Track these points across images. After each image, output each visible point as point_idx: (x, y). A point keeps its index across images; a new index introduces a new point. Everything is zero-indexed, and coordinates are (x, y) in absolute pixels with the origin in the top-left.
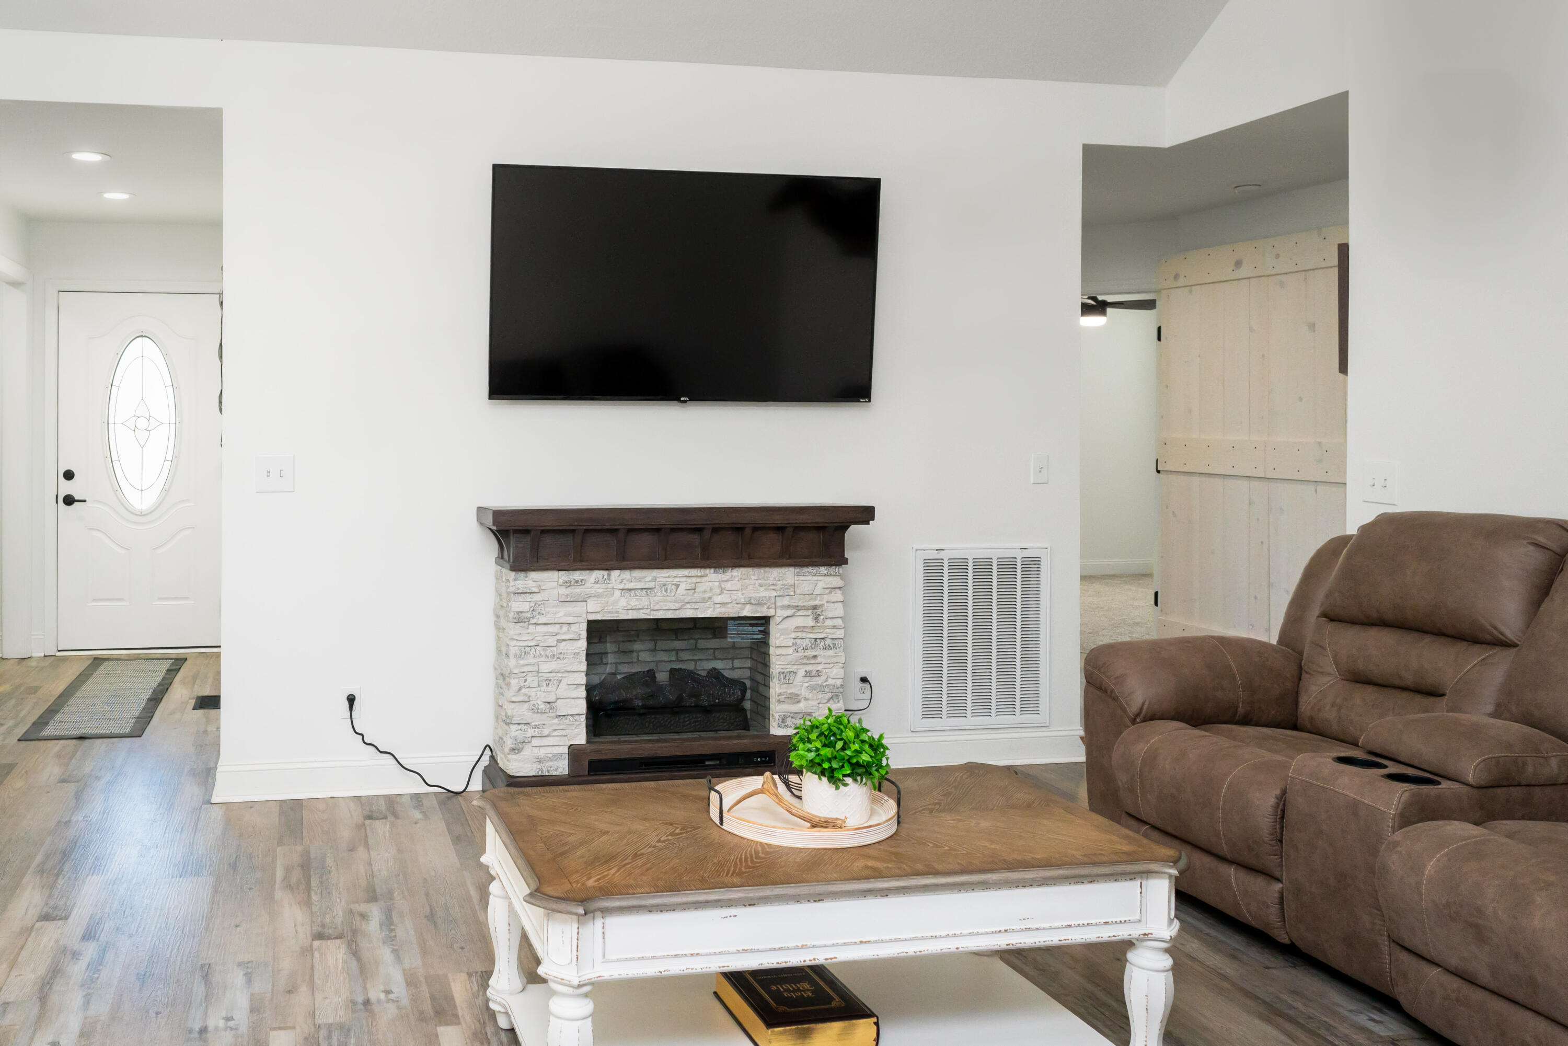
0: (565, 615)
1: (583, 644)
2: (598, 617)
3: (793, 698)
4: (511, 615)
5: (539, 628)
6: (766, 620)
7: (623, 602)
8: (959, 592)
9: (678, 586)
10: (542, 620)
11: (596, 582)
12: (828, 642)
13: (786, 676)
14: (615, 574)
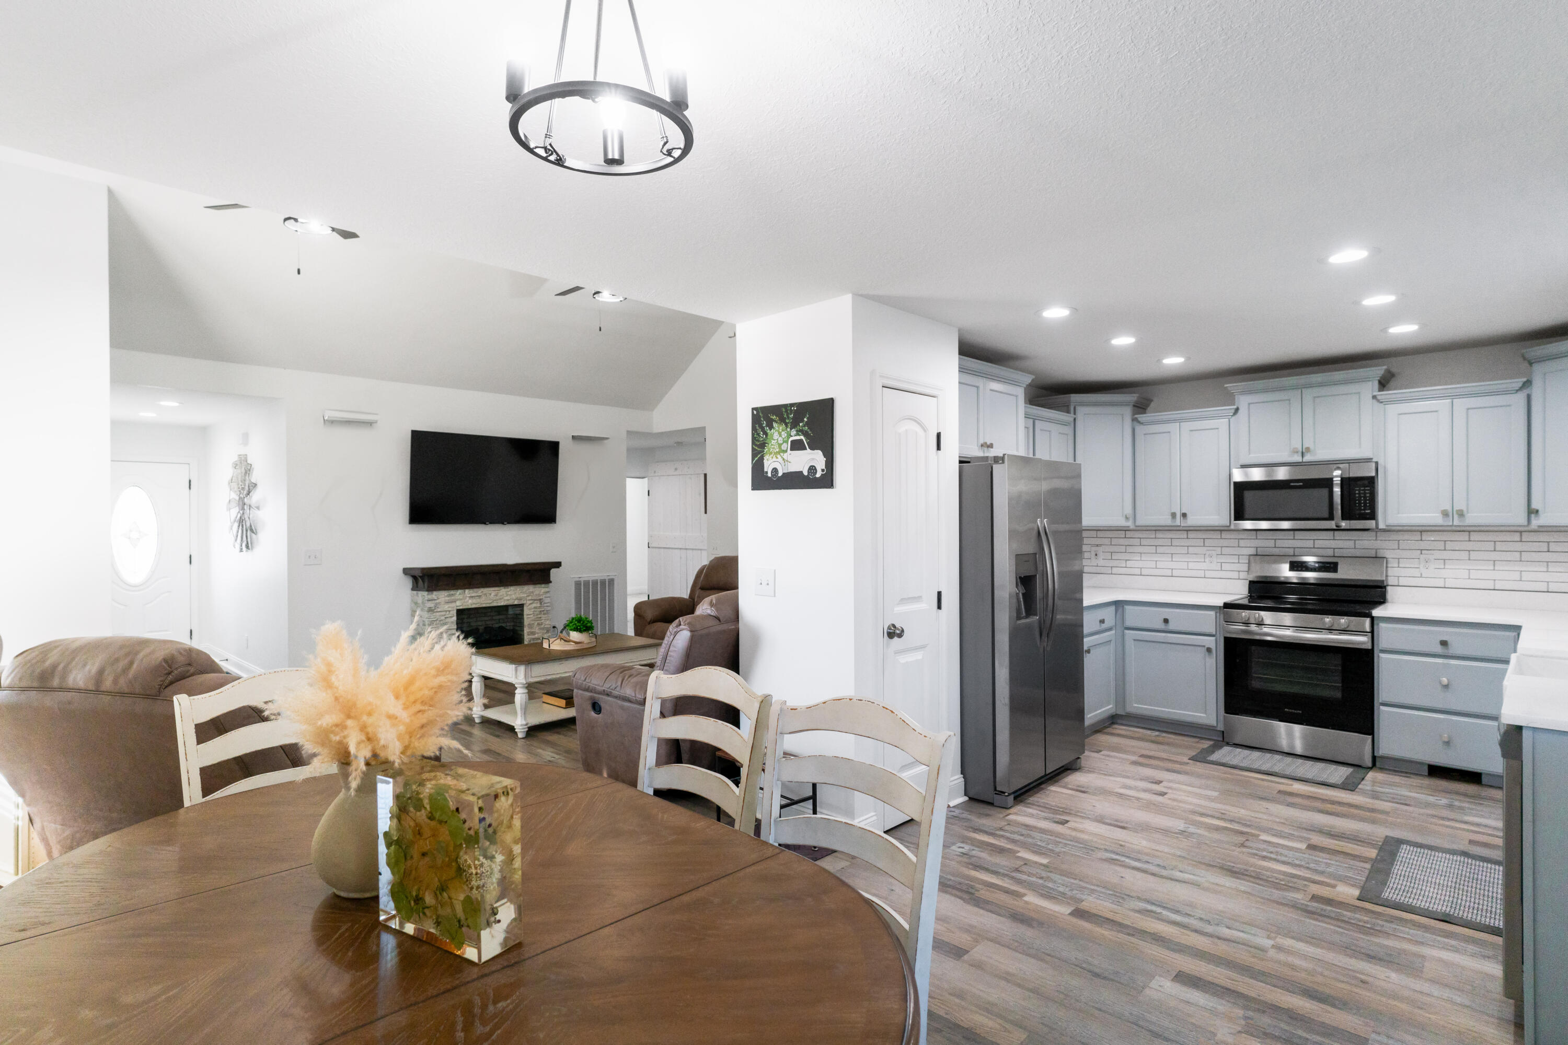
0: (449, 607)
1: (455, 618)
2: (461, 608)
3: (533, 633)
4: (426, 609)
5: (437, 614)
6: (522, 606)
7: (470, 601)
8: (587, 592)
9: (490, 594)
10: (439, 610)
11: (460, 594)
12: (545, 612)
13: (530, 626)
14: (467, 591)
